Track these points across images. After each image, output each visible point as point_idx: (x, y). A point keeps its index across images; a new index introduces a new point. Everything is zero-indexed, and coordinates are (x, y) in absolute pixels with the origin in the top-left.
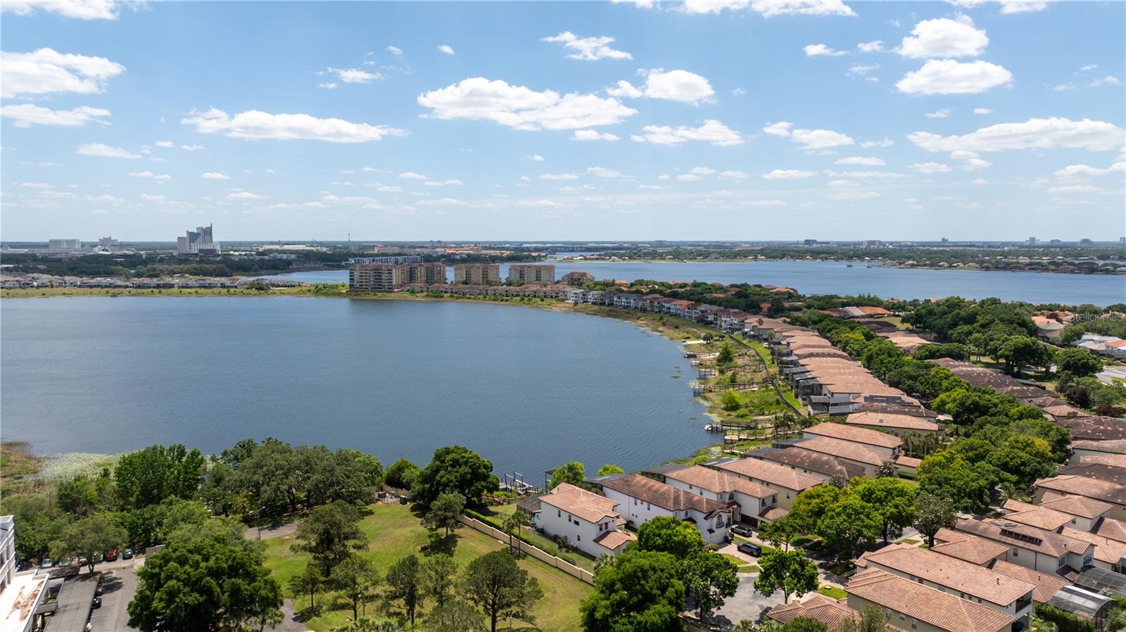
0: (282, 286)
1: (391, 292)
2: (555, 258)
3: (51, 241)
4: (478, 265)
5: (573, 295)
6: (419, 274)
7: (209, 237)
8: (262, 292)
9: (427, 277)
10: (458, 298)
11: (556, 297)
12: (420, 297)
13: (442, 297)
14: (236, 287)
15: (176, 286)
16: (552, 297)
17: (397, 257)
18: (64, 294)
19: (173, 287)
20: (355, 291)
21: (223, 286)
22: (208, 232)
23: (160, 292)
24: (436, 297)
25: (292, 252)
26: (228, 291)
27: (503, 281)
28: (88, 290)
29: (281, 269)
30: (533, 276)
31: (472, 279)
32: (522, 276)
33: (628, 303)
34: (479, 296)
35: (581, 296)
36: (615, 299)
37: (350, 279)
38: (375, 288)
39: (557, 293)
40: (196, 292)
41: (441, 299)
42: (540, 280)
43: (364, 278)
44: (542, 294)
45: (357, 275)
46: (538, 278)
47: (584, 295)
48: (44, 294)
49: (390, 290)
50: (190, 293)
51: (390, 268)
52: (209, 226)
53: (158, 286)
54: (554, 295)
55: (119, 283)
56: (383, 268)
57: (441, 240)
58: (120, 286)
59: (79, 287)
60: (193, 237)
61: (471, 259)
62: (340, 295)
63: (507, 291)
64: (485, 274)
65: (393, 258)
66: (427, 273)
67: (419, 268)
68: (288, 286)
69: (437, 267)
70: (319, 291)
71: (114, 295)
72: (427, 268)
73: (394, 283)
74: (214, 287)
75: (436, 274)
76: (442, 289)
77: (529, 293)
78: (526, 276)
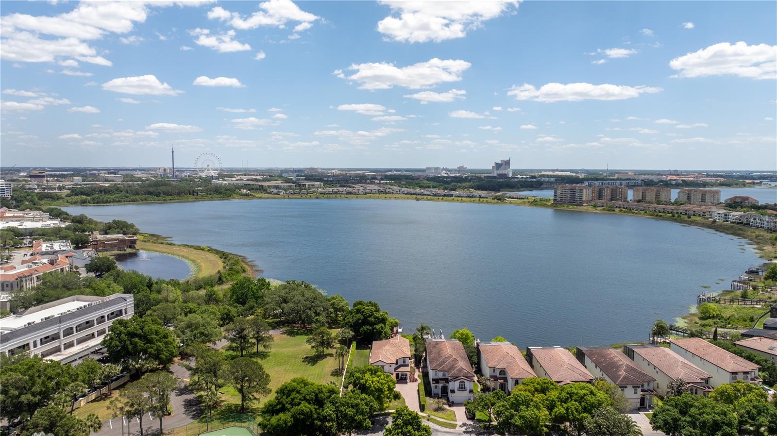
0: (515, 199)
1: (580, 206)
2: (770, 185)
3: (427, 168)
4: (653, 188)
5: (716, 215)
6: (606, 194)
7: (508, 166)
8: (499, 201)
9: (612, 196)
10: (624, 212)
11: (703, 215)
12: (599, 210)
13: (614, 211)
14: (487, 198)
15: (454, 196)
16: (699, 215)
17: (621, 181)
18: (395, 198)
19: (452, 196)
20: (556, 203)
21: (480, 197)
22: (507, 163)
23: (442, 199)
24: (609, 211)
25: (551, 176)
26: (479, 200)
27: (673, 201)
28: (409, 196)
29: (535, 187)
30: (699, 197)
31: (647, 199)
32: (689, 198)
33: (761, 224)
34: (641, 212)
35: (723, 216)
36: (751, 220)
37: (555, 195)
38: (571, 202)
39: (704, 213)
40: (462, 200)
41: (613, 212)
42: (705, 202)
43: (563, 194)
44: (692, 212)
45: (559, 192)
46: (703, 200)
47: (726, 215)
48: (386, 197)
49: (581, 204)
50: (458, 200)
51: (581, 188)
52: (508, 159)
53: (445, 195)
54: (702, 214)
55: (426, 192)
56: (577, 188)
57: (678, 170)
58: (425, 195)
59: (406, 194)
60: (498, 166)
61: (648, 184)
62: (545, 206)
63: (664, 209)
64: (658, 195)
65: (618, 182)
66: (612, 193)
67: (606, 189)
68: (520, 199)
69: (620, 189)
70: (535, 203)
71: (418, 200)
72: (612, 189)
73: (584, 199)
74: (475, 197)
75: (618, 194)
76: (616, 205)
77: (681, 211)
78: (692, 198)
